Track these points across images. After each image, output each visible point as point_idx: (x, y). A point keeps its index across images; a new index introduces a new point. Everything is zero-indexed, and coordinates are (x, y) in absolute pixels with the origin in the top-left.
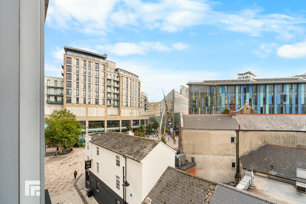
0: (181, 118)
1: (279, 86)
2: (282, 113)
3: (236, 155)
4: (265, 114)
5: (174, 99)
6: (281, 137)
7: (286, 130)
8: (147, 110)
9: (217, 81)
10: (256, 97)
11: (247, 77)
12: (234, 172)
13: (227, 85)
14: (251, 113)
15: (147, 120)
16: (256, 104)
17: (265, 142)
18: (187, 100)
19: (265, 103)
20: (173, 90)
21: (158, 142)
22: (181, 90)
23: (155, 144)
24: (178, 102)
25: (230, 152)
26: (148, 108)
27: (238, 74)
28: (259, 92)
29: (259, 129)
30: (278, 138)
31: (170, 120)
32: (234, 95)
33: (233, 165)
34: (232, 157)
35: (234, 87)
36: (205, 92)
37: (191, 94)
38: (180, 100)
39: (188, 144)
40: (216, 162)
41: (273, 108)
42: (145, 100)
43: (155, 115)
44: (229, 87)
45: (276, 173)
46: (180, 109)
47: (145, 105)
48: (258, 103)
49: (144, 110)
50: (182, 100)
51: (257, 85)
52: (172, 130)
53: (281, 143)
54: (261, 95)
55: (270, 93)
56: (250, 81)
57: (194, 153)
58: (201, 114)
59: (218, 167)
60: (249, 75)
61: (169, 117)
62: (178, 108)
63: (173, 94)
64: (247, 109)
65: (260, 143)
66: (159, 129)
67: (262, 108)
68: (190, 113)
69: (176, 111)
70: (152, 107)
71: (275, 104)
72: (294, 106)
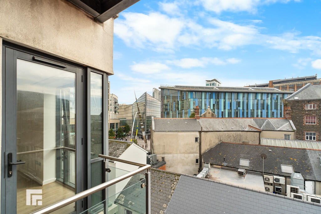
0: (152, 121)
1: (235, 94)
2: (237, 117)
3: (199, 152)
5: (146, 102)
6: (232, 136)
8: (117, 113)
9: (187, 87)
10: (218, 102)
11: (213, 84)
12: (198, 167)
13: (195, 91)
14: (212, 116)
15: (117, 124)
16: (218, 109)
18: (159, 103)
19: (225, 108)
20: (146, 93)
21: (131, 144)
22: (154, 93)
23: (128, 146)
24: (151, 105)
25: (195, 150)
26: (119, 111)
27: (206, 81)
28: (221, 98)
29: (216, 130)
30: (229, 137)
31: (142, 123)
32: (201, 100)
33: (197, 161)
34: (195, 154)
35: (201, 93)
36: (176, 96)
37: (163, 98)
38: (152, 103)
39: (159, 145)
40: (183, 160)
41: (231, 112)
42: (116, 103)
43: (126, 118)
44: (197, 93)
45: (227, 164)
46: (152, 112)
47: (115, 108)
48: (220, 108)
49: (114, 112)
50: (154, 103)
51: (219, 92)
52: (144, 134)
53: (232, 140)
54: (222, 101)
55: (229, 100)
56: (214, 89)
57: (164, 153)
58: (173, 117)
59: (185, 164)
60: (215, 82)
61: (141, 120)
62: (150, 112)
63: (146, 97)
64: (209, 113)
66: (130, 133)
67: (223, 113)
68: (162, 116)
69: (148, 114)
70: (123, 110)
71: (232, 109)
72: (245, 111)
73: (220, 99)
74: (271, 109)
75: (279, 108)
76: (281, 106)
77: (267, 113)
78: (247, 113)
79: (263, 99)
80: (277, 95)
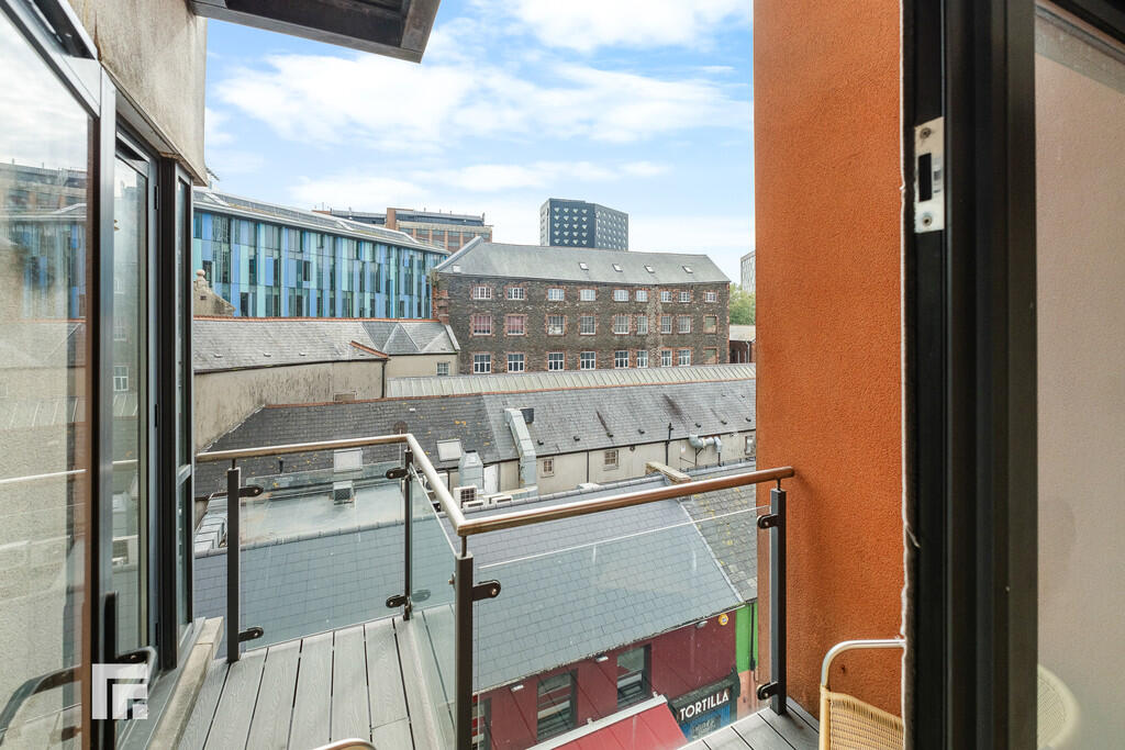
1: (292, 233)
2: (299, 314)
4: (255, 315)
6: (302, 381)
7: (310, 360)
10: (227, 256)
14: (215, 312)
16: (226, 280)
17: (261, 402)
19: (253, 282)
28: (237, 242)
29: (244, 364)
30: (292, 384)
41: (277, 299)
45: (292, 479)
48: (233, 281)
51: (230, 217)
53: (301, 396)
54: (242, 253)
55: (270, 252)
56: (207, 199)
64: (203, 299)
65: (248, 407)
67: (244, 298)
71: (283, 288)
72: (327, 295)
73: (233, 245)
74: (398, 294)
75: (415, 292)
76: (420, 284)
77: (388, 303)
78: (333, 302)
79: (378, 261)
80: (411, 253)
